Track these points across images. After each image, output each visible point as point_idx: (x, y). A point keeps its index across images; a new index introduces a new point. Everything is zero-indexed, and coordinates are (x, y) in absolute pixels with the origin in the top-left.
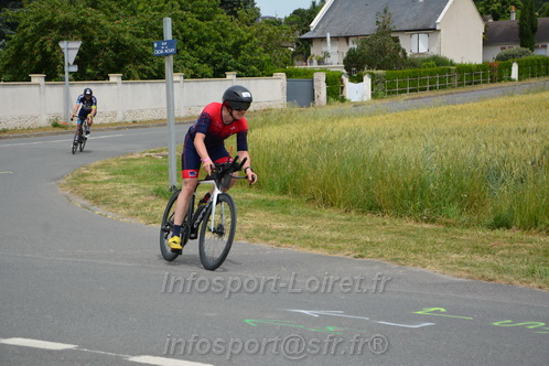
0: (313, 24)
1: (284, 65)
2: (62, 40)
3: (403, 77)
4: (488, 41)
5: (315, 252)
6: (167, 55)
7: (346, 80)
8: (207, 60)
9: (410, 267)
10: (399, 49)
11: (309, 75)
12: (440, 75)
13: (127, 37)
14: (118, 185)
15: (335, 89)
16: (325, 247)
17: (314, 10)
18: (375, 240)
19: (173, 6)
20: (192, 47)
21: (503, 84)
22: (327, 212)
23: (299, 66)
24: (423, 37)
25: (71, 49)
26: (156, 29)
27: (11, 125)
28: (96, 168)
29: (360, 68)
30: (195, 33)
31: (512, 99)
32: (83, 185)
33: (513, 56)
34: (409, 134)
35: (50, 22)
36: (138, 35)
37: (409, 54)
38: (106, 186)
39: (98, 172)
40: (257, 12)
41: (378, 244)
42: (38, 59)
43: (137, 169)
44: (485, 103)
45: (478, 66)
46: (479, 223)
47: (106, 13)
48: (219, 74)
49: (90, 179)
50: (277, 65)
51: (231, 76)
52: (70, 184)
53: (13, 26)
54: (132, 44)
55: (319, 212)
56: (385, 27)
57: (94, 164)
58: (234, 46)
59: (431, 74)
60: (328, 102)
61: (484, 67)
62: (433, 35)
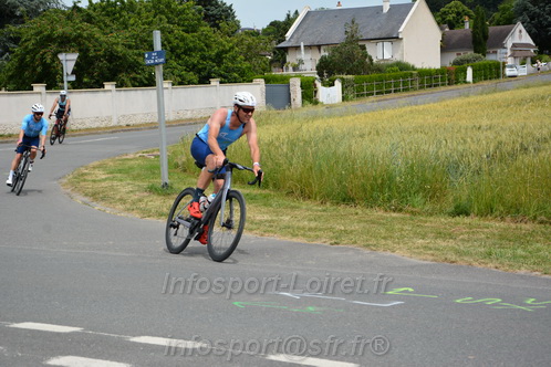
0: (288, 35)
1: (263, 71)
2: (60, 52)
3: (370, 81)
4: (446, 47)
5: (295, 240)
6: (157, 64)
7: (319, 84)
8: (193, 68)
9: (381, 252)
10: (366, 55)
11: (285, 80)
12: (403, 79)
13: (120, 49)
14: (115, 183)
15: (309, 94)
16: (303, 235)
17: (289, 22)
18: (348, 228)
19: (161, 20)
20: (178, 57)
21: (459, 86)
22: (305, 204)
23: (276, 73)
24: (387, 44)
25: (69, 61)
26: (146, 41)
28: (94, 168)
29: (330, 73)
30: (181, 44)
31: (467, 100)
32: (82, 184)
33: (468, 61)
34: (377, 132)
35: (49, 36)
36: (130, 47)
37: (375, 61)
38: (103, 184)
39: (96, 171)
40: (237, 25)
41: (351, 232)
42: (39, 69)
43: (131, 168)
44: (444, 103)
45: (437, 70)
46: (441, 211)
47: (100, 27)
48: (204, 80)
49: (89, 178)
50: (257, 71)
51: (215, 82)
52: (72, 183)
53: (16, 40)
54: (124, 55)
55: (297, 204)
56: (353, 36)
57: (91, 164)
58: (217, 55)
59: (395, 78)
60: (303, 104)
61: (442, 71)
62: (396, 43)
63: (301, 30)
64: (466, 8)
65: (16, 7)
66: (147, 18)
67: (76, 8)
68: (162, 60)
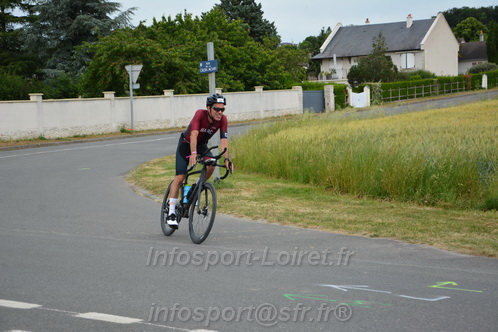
0: (323, 48)
1: (300, 79)
2: (127, 64)
3: (395, 87)
4: (463, 57)
5: (336, 232)
6: (210, 72)
7: (350, 90)
8: (240, 77)
9: (419, 245)
10: (391, 65)
11: (320, 88)
12: (424, 86)
13: (177, 61)
15: (341, 98)
16: (344, 228)
17: (323, 37)
18: (386, 221)
19: (213, 36)
20: (227, 67)
21: (476, 92)
22: (343, 198)
23: (312, 81)
24: (410, 56)
25: (134, 71)
26: (200, 54)
27: (88, 132)
28: (155, 164)
29: (360, 81)
30: (230, 56)
31: (486, 103)
32: (144, 178)
33: (483, 70)
34: (407, 133)
35: (118, 51)
36: (186, 59)
37: (399, 70)
38: (163, 179)
39: (157, 167)
40: (278, 39)
41: (389, 224)
42: (109, 79)
44: (464, 107)
45: (455, 79)
46: (473, 206)
47: (161, 42)
48: (250, 87)
49: (150, 173)
50: (295, 80)
51: (259, 89)
52: (135, 178)
53: (90, 55)
54: (181, 66)
55: (336, 198)
56: (380, 48)
57: (152, 161)
58: (261, 65)
59: (418, 85)
60: (336, 108)
61: (460, 78)
62: (418, 54)
64: (480, 23)
65: (91, 27)
66: (201, 34)
67: (141, 27)
68: (214, 69)
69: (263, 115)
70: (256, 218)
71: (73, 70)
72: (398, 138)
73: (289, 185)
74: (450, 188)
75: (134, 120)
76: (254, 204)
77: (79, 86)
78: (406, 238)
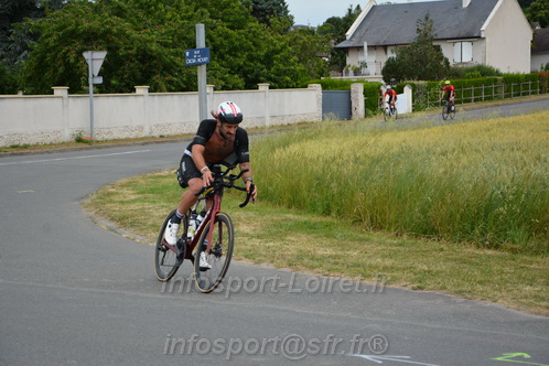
0: (349, 33)
1: (319, 75)
2: (86, 50)
4: (537, 48)
5: (367, 282)
6: (200, 64)
8: (239, 70)
9: (478, 301)
10: (441, 58)
11: (345, 87)
12: (484, 86)
13: (154, 47)
14: (147, 205)
15: (373, 101)
17: (350, 18)
18: (433, 268)
19: (202, 14)
20: (222, 57)
22: (376, 236)
23: (335, 77)
24: (467, 46)
25: (95, 60)
26: (185, 38)
27: (32, 141)
28: (122, 186)
29: (399, 78)
30: (225, 42)
32: (108, 205)
34: (463, 149)
35: (73, 32)
36: (166, 45)
37: (451, 64)
38: (133, 206)
39: (125, 191)
40: (290, 20)
41: (438, 273)
42: (61, 70)
43: (165, 187)
44: (538, 115)
45: (527, 76)
47: (132, 22)
48: (251, 84)
49: (116, 198)
50: (312, 75)
51: (263, 87)
52: (95, 204)
53: (35, 36)
54: (159, 54)
55: (367, 236)
56: (426, 35)
57: (120, 182)
58: (267, 56)
59: (476, 85)
60: (366, 115)
61: (533, 77)
62: (478, 44)
63: (365, 28)
66: (187, 11)
68: (205, 59)
69: (268, 123)
70: (259, 262)
71: (11, 56)
72: (449, 156)
73: (304, 218)
74: (519, 225)
75: (95, 126)
76: (257, 242)
77: (19, 78)
78: (461, 292)
